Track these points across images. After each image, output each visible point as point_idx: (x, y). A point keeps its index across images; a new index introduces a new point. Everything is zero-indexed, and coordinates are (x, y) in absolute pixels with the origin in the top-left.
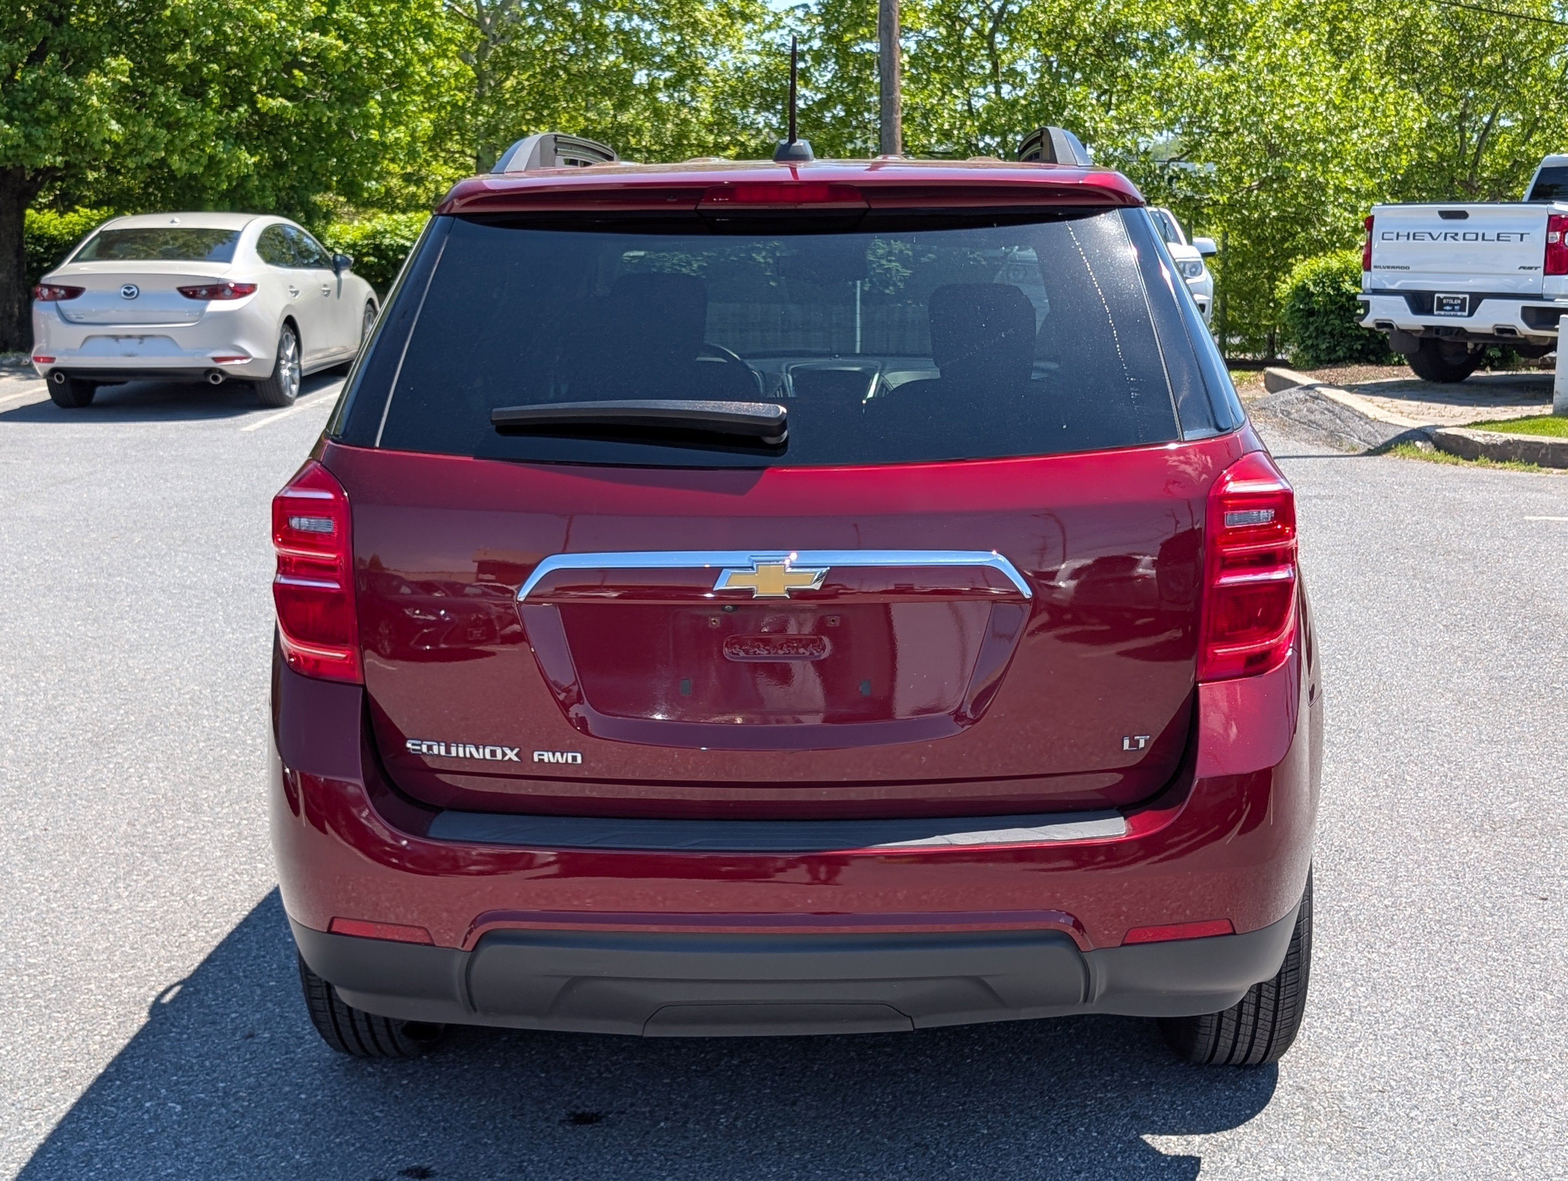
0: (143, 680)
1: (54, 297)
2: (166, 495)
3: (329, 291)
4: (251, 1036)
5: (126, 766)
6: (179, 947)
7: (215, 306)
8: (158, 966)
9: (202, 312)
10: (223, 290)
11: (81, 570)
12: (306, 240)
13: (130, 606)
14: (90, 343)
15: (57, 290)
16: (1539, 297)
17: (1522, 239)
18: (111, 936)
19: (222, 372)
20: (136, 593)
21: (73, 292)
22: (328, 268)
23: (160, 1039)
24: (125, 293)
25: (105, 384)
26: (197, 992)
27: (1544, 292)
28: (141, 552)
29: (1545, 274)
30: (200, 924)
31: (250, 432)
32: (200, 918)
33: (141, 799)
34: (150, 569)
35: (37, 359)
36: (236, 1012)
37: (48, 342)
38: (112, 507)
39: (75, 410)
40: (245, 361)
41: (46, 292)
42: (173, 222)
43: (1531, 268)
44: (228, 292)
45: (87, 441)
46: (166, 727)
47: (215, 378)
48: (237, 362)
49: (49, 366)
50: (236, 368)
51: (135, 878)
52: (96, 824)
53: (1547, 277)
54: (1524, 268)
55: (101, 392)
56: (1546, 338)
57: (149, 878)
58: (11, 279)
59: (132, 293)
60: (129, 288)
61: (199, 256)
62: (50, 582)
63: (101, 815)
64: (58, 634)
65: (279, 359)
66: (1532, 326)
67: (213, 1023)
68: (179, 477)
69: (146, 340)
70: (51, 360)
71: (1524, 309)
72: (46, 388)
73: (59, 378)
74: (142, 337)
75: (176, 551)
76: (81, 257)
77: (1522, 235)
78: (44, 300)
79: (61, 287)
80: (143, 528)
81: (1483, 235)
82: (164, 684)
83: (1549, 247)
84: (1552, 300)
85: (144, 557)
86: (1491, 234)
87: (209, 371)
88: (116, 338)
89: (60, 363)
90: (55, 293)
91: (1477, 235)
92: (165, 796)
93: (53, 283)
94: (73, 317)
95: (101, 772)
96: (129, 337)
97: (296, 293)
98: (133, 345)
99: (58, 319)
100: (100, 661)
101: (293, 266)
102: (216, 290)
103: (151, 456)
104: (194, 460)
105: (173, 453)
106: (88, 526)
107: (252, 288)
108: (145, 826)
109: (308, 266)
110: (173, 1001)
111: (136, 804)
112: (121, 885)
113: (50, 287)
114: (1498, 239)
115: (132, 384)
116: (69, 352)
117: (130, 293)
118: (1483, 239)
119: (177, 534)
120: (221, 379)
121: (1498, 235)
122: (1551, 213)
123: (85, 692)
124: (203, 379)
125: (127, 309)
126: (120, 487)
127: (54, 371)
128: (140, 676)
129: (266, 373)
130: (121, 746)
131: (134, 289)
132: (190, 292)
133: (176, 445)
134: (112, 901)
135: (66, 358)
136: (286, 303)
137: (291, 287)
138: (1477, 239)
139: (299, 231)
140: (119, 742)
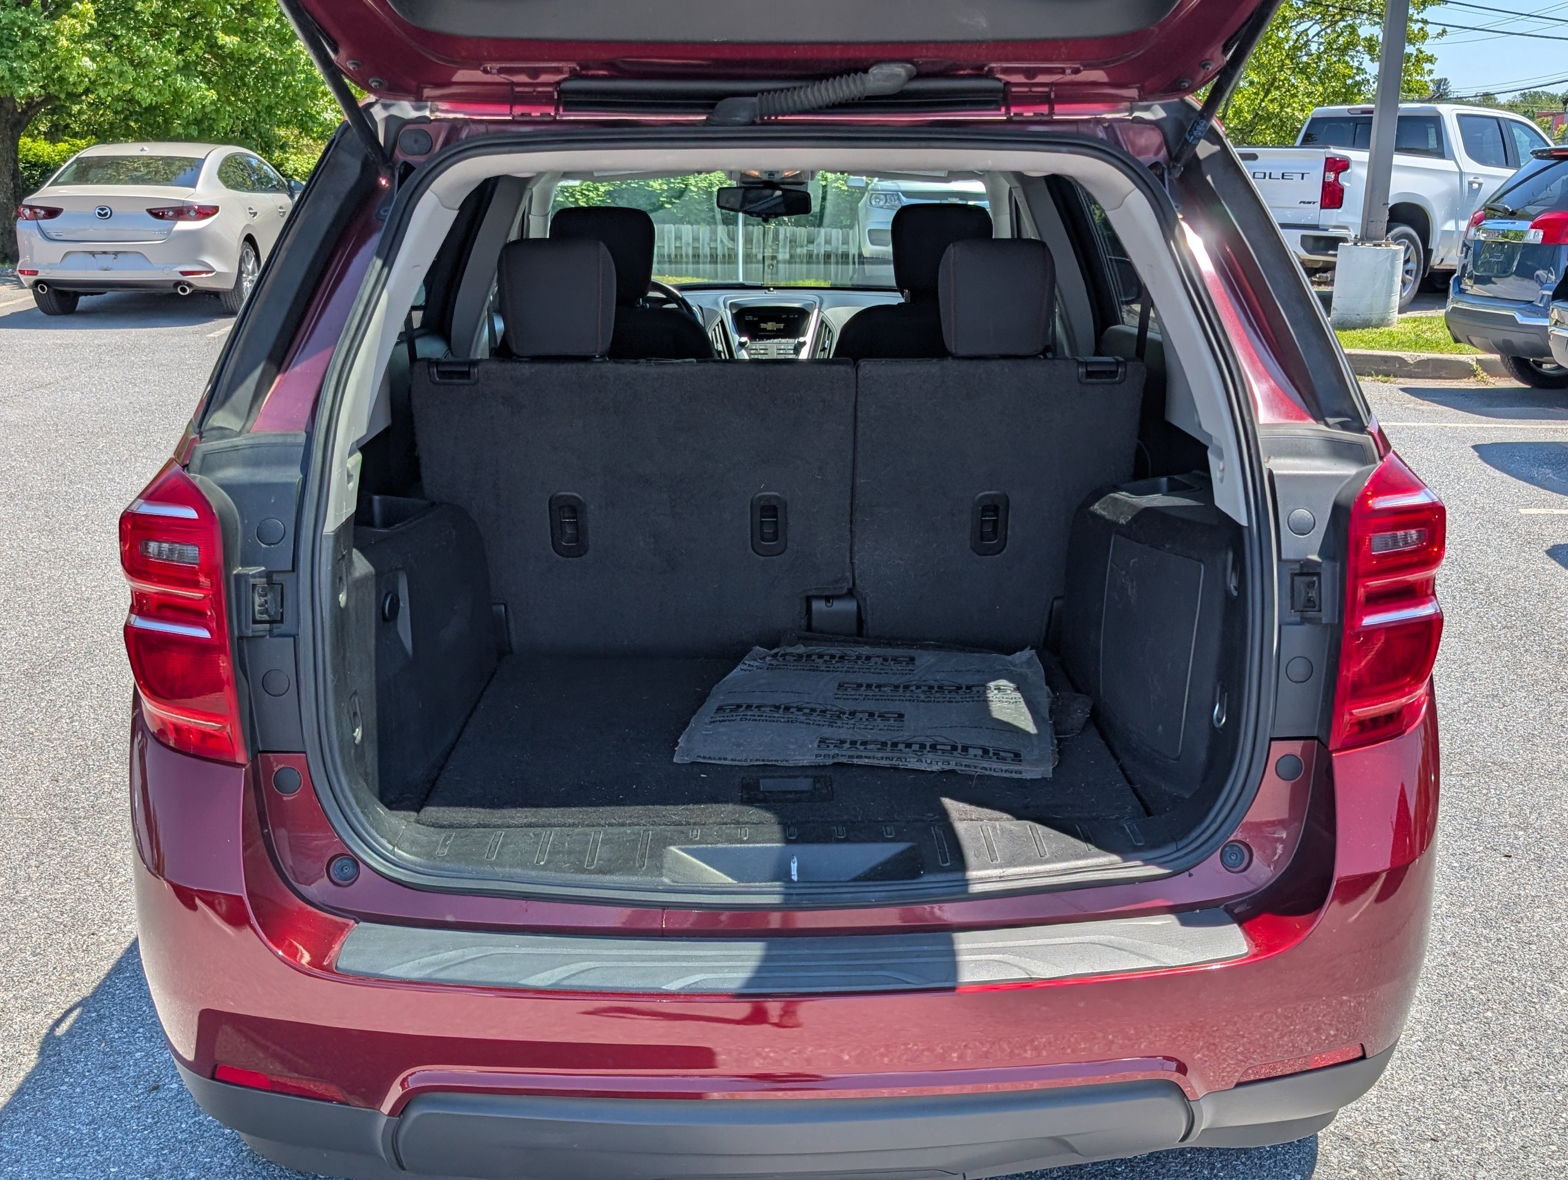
0: (88, 600)
1: (35, 216)
2: (133, 399)
3: (284, 213)
4: (156, 1088)
5: (59, 704)
6: (87, 951)
7: (182, 226)
8: (60, 979)
9: (170, 231)
10: (189, 212)
11: (44, 477)
12: (265, 167)
13: (86, 516)
14: (69, 258)
15: (38, 211)
16: (1316, 227)
17: (1302, 178)
18: (13, 937)
19: (190, 285)
20: (93, 501)
21: (52, 213)
22: (284, 192)
23: (49, 1095)
24: (99, 214)
25: (86, 294)
26: (101, 1018)
27: (1320, 223)
28: (104, 458)
29: (1322, 207)
30: (114, 917)
31: (214, 338)
32: (114, 907)
33: (69, 747)
34: (110, 476)
35: (22, 272)
36: (141, 1050)
37: (32, 257)
38: (82, 412)
39: (59, 318)
40: (210, 275)
41: (27, 212)
42: (142, 150)
43: (1309, 203)
44: (192, 214)
45: (67, 346)
46: (106, 656)
47: (184, 290)
48: (204, 275)
49: (34, 278)
50: (202, 282)
51: (49, 852)
52: (17, 780)
53: (1322, 210)
54: (1304, 202)
55: (83, 302)
56: (1319, 261)
57: (64, 853)
58: (9, 199)
59: (106, 214)
60: (102, 209)
61: (167, 181)
62: (13, 490)
63: (24, 770)
64: (12, 547)
65: (240, 272)
66: (1309, 252)
67: (114, 1068)
68: (146, 381)
69: (119, 256)
70: (35, 273)
71: (1303, 237)
72: (33, 297)
73: (43, 289)
74: (116, 253)
75: (136, 457)
76: (61, 180)
77: (1303, 174)
78: (27, 219)
79: (42, 208)
80: (108, 433)
81: (1270, 174)
82: (109, 604)
83: (1326, 185)
84: (1327, 230)
85: (106, 463)
86: (1277, 174)
87: (178, 283)
88: (93, 254)
89: (42, 275)
90: (35, 213)
91: (1265, 174)
92: (93, 742)
93: (34, 204)
94: (53, 235)
95: (32, 711)
96: (105, 253)
97: (255, 214)
98: (108, 260)
99: (39, 236)
100: (49, 578)
101: (253, 190)
102: (181, 212)
103: (123, 361)
104: (162, 364)
105: (144, 358)
106: (57, 431)
107: (214, 210)
108: (69, 781)
109: (266, 191)
110: (69, 1033)
111: (62, 753)
112: (33, 863)
113: (31, 208)
114: (1283, 178)
115: (110, 294)
116: (51, 266)
117: (104, 214)
118: (1270, 177)
119: (139, 439)
120: (189, 291)
121: (1283, 174)
122: (1328, 156)
123: (30, 614)
124: (172, 290)
125: (102, 228)
126: (91, 391)
127: (37, 283)
128: (86, 595)
129: (230, 285)
130: (56, 679)
131: (108, 210)
132: (157, 214)
133: (147, 350)
134: (19, 886)
135: (48, 271)
136: (246, 223)
137: (250, 209)
138: (1265, 177)
139: (259, 160)
140: (56, 674)
